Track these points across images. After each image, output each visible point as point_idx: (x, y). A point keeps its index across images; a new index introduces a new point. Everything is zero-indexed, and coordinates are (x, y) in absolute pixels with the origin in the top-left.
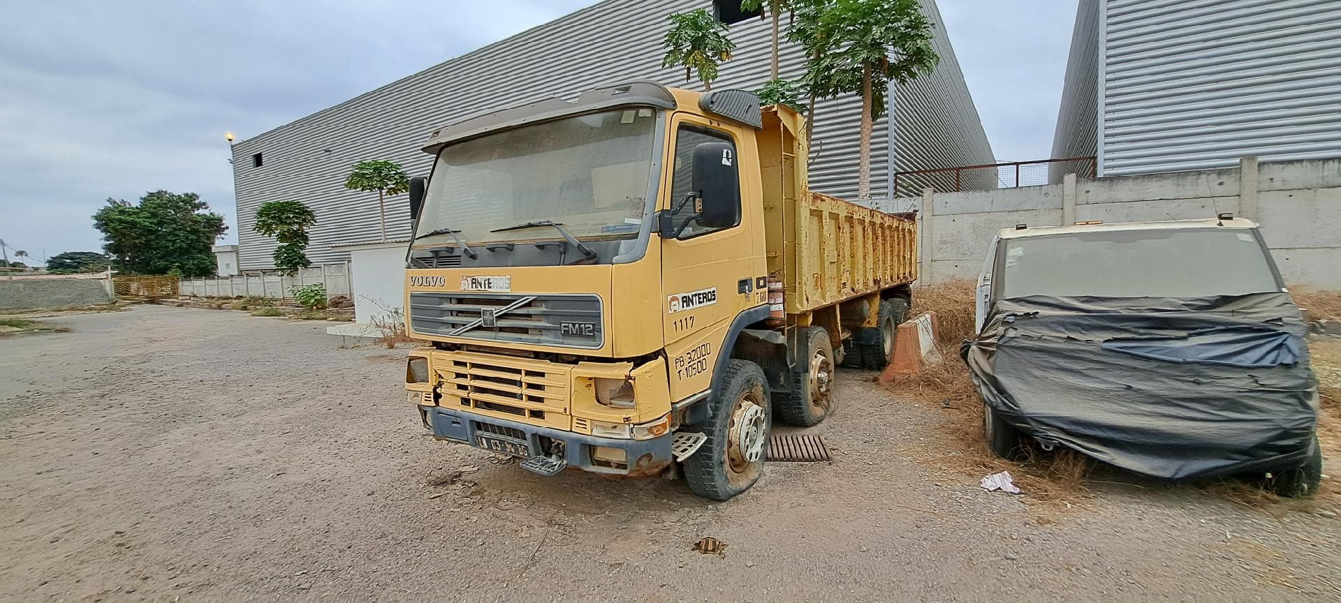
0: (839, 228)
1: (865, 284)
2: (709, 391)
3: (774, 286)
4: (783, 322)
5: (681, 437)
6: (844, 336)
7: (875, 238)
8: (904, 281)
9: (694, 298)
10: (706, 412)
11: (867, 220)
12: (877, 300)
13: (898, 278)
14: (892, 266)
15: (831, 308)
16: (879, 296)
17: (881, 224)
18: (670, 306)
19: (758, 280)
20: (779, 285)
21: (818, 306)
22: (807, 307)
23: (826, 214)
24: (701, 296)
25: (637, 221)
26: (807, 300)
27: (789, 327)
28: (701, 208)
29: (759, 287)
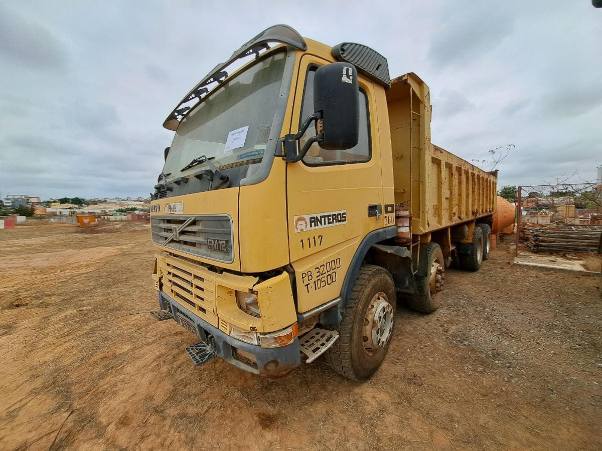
0: (452, 174)
1: (467, 214)
2: (339, 299)
3: (402, 213)
4: (408, 241)
5: (317, 334)
6: (452, 248)
7: (474, 184)
8: (489, 214)
9: (323, 219)
10: (336, 318)
11: (470, 171)
12: (473, 225)
13: (486, 211)
14: (483, 203)
15: (444, 230)
16: (474, 223)
17: (478, 175)
18: (296, 226)
19: (386, 207)
20: (406, 213)
21: (436, 228)
22: (427, 230)
23: (443, 163)
24: (331, 218)
25: (263, 147)
26: (428, 224)
27: (414, 245)
28: (322, 128)
29: (387, 212)
